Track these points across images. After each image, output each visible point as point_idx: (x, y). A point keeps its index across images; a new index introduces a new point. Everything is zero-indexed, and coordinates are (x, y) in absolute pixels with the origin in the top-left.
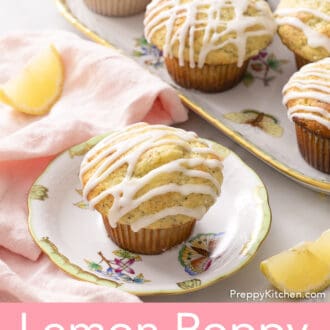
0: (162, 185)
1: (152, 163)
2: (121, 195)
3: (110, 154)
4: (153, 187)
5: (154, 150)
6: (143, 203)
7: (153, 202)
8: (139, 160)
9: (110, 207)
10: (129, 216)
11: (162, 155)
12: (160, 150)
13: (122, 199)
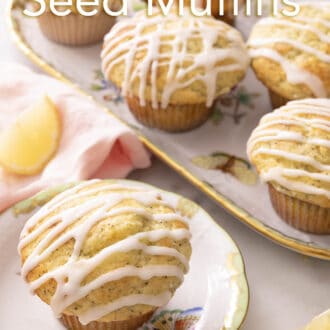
0: (116, 268)
1: (105, 238)
2: (66, 280)
3: (54, 225)
4: (106, 271)
5: (107, 222)
6: (93, 291)
7: (106, 290)
8: (89, 235)
9: (53, 294)
10: (76, 306)
11: (117, 228)
12: (113, 221)
13: (66, 285)
